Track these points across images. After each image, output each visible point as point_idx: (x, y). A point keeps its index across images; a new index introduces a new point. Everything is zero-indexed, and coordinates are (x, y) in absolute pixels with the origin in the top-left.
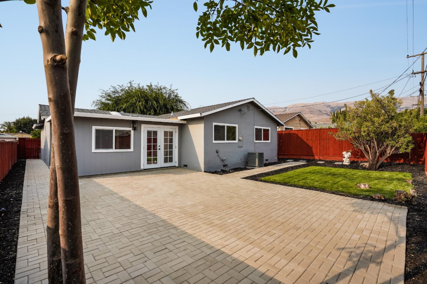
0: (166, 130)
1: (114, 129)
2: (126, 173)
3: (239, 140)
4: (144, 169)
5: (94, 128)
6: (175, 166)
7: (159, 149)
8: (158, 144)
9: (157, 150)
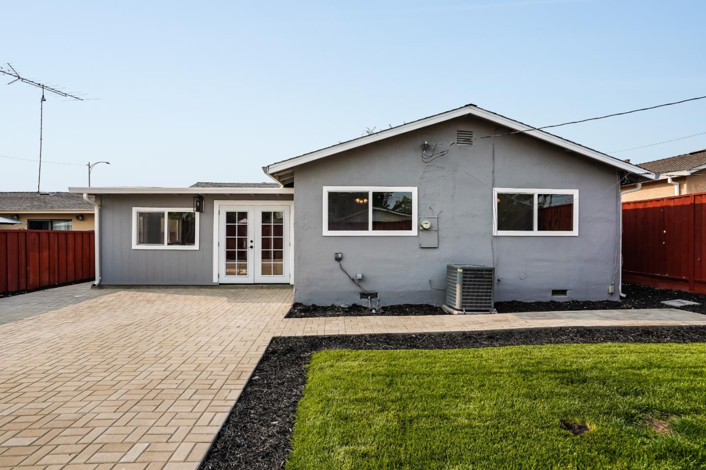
0: (267, 210)
1: (166, 210)
2: (185, 286)
3: (421, 229)
4: (220, 284)
5: (135, 210)
6: (289, 284)
7: (251, 247)
8: (250, 237)
9: (246, 248)
